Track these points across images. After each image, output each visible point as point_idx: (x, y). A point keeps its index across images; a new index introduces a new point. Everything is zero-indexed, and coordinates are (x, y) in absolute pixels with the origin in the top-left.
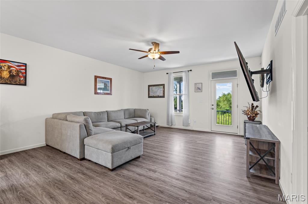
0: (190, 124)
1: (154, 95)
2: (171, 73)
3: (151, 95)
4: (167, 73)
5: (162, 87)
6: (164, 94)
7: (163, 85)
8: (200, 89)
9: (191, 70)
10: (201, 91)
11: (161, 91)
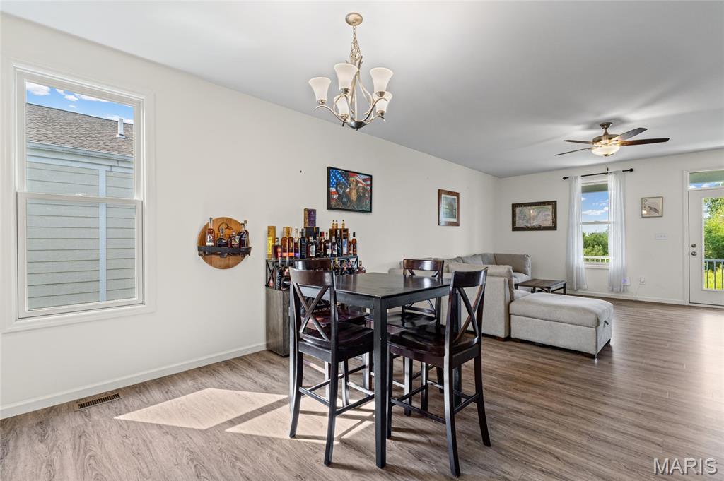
0: (629, 288)
1: (529, 225)
2: (576, 178)
3: (519, 223)
4: (565, 178)
5: (550, 207)
6: (555, 222)
7: (554, 203)
8: (656, 211)
9: (632, 170)
10: (660, 214)
11: (547, 215)
